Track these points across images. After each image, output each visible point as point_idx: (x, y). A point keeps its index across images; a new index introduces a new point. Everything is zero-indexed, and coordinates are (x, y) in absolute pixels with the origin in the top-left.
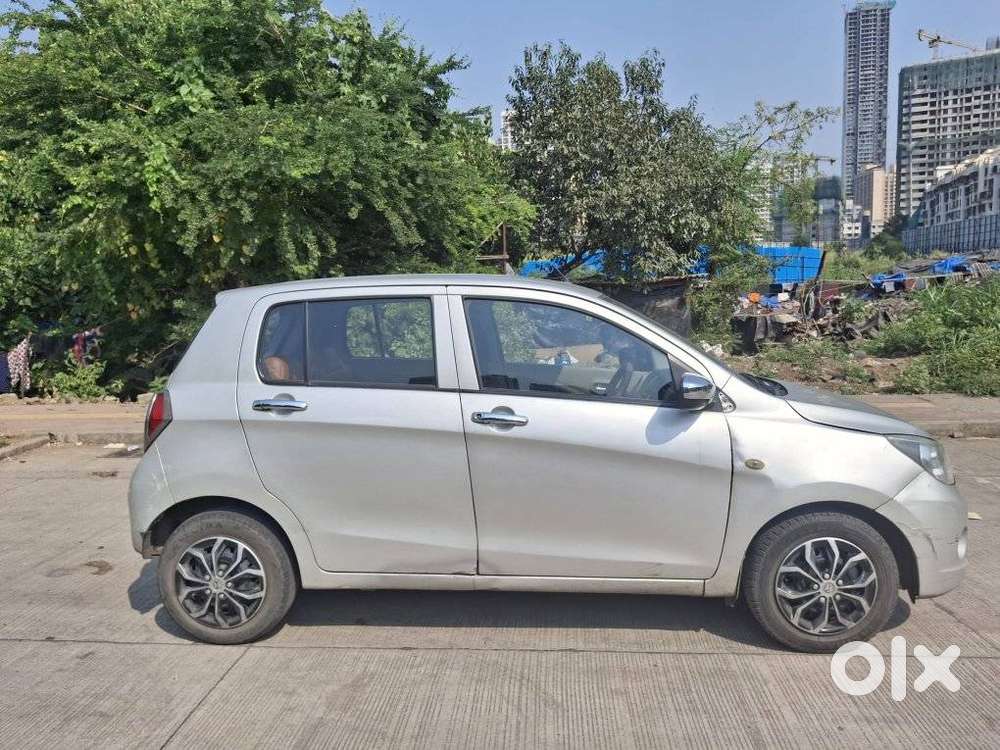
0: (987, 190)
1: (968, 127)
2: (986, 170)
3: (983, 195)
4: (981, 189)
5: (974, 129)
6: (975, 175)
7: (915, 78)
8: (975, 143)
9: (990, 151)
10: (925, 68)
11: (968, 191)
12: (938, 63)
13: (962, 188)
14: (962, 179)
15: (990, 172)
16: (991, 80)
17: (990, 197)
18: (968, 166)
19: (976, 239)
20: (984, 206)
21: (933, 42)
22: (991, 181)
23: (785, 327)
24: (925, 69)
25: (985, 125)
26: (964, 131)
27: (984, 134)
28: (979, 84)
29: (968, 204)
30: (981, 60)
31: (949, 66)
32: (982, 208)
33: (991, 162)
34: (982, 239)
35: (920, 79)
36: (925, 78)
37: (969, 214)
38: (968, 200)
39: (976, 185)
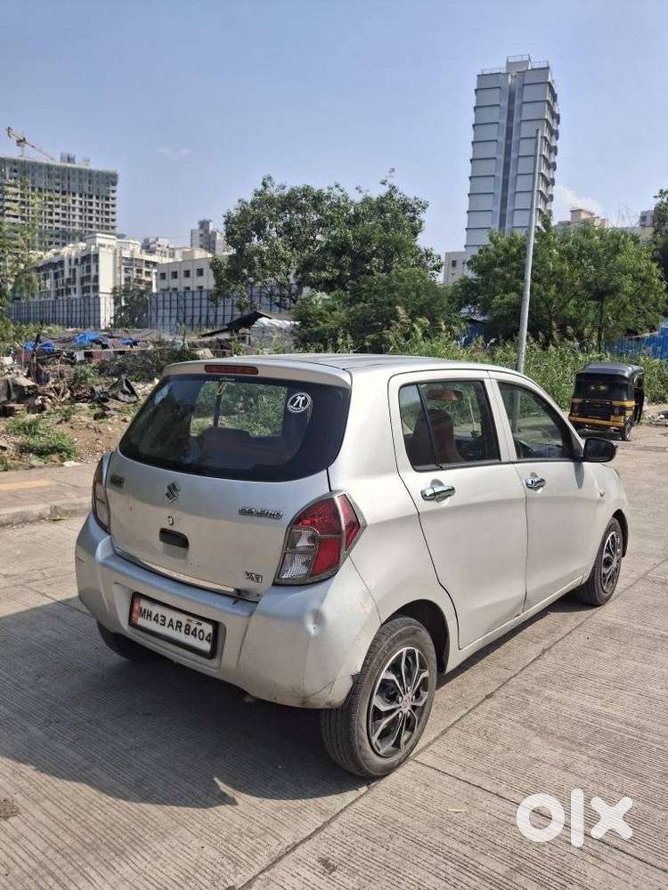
0: (71, 276)
1: (51, 221)
2: (70, 261)
3: (69, 280)
4: (67, 275)
5: (56, 225)
6: (61, 263)
7: (7, 169)
8: (57, 236)
9: (71, 245)
10: (15, 162)
11: (56, 276)
12: (25, 161)
13: (51, 272)
14: (51, 265)
15: (73, 262)
16: (66, 189)
17: (74, 283)
18: (56, 254)
19: (70, 316)
20: (70, 290)
21: (21, 142)
22: (74, 270)
23: (26, 390)
24: (15, 164)
25: (64, 223)
26: (48, 225)
27: (64, 230)
28: (58, 188)
29: (57, 286)
30: (58, 168)
31: (34, 167)
32: (68, 291)
33: (73, 254)
34: (74, 316)
35: (11, 170)
36: (15, 171)
37: (58, 295)
38: (57, 283)
39: (63, 272)
